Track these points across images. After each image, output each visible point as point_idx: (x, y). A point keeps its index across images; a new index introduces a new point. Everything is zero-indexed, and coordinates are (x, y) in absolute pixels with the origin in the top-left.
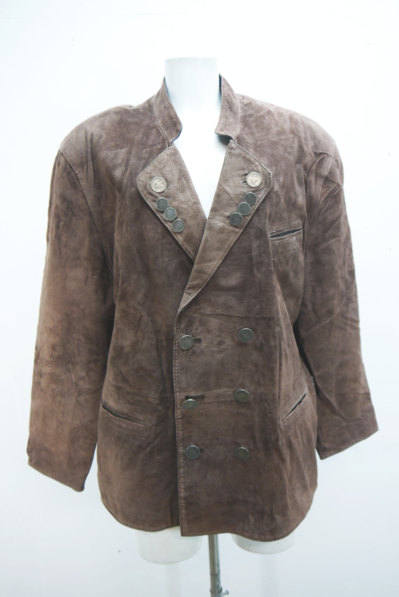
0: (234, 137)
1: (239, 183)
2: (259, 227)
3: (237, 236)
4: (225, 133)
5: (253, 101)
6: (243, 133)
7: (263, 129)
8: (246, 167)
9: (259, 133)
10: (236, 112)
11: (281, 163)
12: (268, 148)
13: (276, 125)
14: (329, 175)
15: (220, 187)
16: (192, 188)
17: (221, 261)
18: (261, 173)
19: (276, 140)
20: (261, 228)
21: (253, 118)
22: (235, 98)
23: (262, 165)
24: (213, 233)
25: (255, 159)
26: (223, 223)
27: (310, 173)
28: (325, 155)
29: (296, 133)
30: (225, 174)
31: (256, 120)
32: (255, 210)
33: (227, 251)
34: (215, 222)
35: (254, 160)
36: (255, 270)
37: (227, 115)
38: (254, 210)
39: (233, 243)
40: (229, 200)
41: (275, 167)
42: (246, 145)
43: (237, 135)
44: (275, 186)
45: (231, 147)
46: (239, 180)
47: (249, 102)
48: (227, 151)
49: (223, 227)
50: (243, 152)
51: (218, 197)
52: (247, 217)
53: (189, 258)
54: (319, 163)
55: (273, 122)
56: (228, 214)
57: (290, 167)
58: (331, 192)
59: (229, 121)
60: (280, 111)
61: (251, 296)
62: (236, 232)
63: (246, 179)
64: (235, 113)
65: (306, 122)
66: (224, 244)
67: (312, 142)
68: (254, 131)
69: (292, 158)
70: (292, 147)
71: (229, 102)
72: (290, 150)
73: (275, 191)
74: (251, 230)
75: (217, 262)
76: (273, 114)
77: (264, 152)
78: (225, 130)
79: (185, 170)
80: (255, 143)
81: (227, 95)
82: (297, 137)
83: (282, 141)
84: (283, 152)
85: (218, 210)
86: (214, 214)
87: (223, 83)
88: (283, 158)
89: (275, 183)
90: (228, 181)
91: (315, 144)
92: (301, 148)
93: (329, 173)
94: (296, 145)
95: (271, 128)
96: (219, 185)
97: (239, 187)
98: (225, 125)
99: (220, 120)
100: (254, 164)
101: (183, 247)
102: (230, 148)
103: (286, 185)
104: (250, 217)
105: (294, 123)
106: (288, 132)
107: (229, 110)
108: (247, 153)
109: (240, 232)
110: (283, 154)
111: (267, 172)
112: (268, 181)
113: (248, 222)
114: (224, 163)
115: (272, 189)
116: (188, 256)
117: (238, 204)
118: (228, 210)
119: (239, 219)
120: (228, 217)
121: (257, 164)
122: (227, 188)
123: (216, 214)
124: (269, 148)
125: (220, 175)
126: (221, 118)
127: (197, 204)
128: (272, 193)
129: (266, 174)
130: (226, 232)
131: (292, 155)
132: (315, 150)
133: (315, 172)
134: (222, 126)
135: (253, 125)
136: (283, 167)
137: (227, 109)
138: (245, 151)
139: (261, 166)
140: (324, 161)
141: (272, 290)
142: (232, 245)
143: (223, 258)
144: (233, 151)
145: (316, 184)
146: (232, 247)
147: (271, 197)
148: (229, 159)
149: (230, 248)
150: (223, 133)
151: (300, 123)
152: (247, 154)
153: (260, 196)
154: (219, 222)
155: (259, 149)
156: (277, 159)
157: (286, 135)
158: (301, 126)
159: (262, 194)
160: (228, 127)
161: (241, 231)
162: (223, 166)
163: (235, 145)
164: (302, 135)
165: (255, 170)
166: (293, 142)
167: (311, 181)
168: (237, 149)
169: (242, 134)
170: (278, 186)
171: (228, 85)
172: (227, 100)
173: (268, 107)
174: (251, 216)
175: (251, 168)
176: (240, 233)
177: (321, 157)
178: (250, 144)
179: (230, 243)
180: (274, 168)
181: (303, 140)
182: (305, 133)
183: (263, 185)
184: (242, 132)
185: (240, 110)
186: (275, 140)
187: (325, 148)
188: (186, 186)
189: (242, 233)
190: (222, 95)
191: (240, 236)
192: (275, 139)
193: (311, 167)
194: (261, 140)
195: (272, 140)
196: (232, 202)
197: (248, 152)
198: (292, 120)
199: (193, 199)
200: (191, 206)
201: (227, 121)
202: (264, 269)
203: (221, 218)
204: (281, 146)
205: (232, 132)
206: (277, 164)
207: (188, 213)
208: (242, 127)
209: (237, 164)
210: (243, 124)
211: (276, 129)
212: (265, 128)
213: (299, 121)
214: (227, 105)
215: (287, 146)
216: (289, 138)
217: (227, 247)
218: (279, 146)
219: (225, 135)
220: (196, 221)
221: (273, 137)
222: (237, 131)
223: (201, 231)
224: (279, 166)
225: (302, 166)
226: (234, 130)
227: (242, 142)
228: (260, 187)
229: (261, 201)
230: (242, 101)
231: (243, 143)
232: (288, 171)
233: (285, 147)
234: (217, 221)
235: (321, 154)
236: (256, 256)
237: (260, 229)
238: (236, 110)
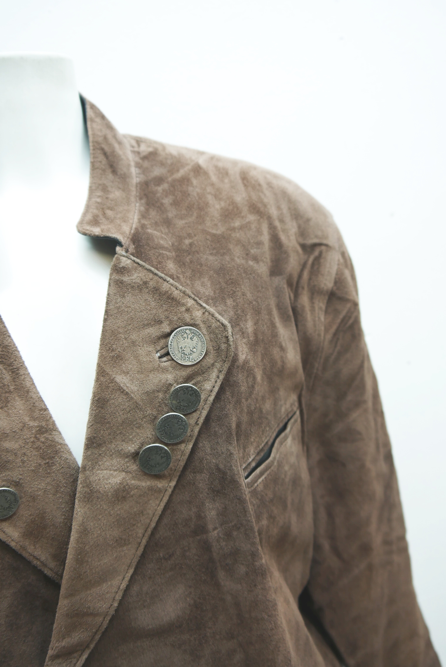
0: (126, 238)
1: (152, 360)
2: (217, 465)
3: (164, 498)
4: (102, 231)
5: (160, 148)
6: (146, 223)
7: (190, 208)
8: (162, 317)
9: (182, 218)
10: (125, 174)
11: (243, 287)
12: (208, 252)
13: (217, 196)
14: (335, 288)
15: (102, 379)
16: (28, 392)
17: (131, 571)
18: (202, 325)
19: (223, 232)
20: (221, 466)
21: (165, 186)
22: (120, 143)
23: (201, 306)
24: (99, 506)
25: (184, 293)
26: (124, 473)
27: (300, 289)
28: (323, 248)
29: (262, 209)
30: (112, 342)
31: (172, 189)
32: (200, 424)
33: (144, 542)
34: (101, 476)
35: (182, 294)
36: (221, 575)
37: (105, 182)
38: (198, 424)
39: (156, 518)
40: (130, 411)
41: (232, 300)
42: (157, 254)
43: (132, 232)
44: (240, 349)
45: (121, 266)
46: (149, 353)
47: (151, 149)
48: (110, 279)
49: (125, 484)
50: (151, 276)
51: (102, 408)
52: (183, 445)
53: (46, 577)
54: (313, 265)
55: (208, 191)
56: (131, 448)
57: (263, 290)
58: (343, 320)
59: (111, 196)
60: (220, 165)
61: (218, 637)
62: (159, 491)
63: (167, 346)
64: (124, 178)
65: (275, 182)
66: (134, 525)
67: (295, 224)
68: (170, 215)
69: (263, 269)
70: (259, 244)
71: (108, 154)
72: (255, 250)
73: (242, 364)
74: (198, 477)
75: (120, 578)
76: (206, 173)
77: (201, 265)
78: (103, 220)
79: (7, 343)
80: (176, 244)
81: (100, 139)
82: (265, 217)
83: (235, 232)
84: (243, 258)
85: (105, 443)
86: (96, 454)
87: (89, 112)
88: (245, 272)
89: (239, 343)
90: (122, 359)
91: (299, 227)
92: (275, 240)
93: (336, 283)
94: (265, 238)
95: (207, 204)
96: (101, 372)
97: (153, 370)
98: (103, 209)
99: (90, 198)
100: (183, 305)
101: (24, 554)
102: (116, 269)
103: (260, 337)
104: (190, 446)
105: (254, 187)
106: (245, 210)
107: (109, 171)
108: (161, 278)
109: (170, 487)
110: (243, 262)
111: (218, 323)
112: (223, 346)
113: (186, 457)
114: (106, 312)
115: (235, 359)
116: (40, 572)
117: (156, 418)
118: (131, 437)
119: (162, 457)
120: (135, 455)
121: (189, 305)
122: (121, 379)
123: (100, 454)
124: (211, 254)
125: (101, 345)
126: (91, 191)
127: (46, 431)
128: (235, 371)
129: (216, 328)
130: (134, 494)
131: (262, 261)
132: (301, 241)
133: (309, 284)
134: (95, 211)
135: (167, 201)
136: (249, 295)
137: (104, 171)
138: (156, 274)
139: (199, 308)
140: (322, 261)
141: (269, 616)
142: (153, 525)
143: (136, 563)
144: (126, 279)
145: (313, 309)
146: (155, 528)
147: (233, 380)
148: (119, 300)
149: (149, 532)
150: (97, 231)
151: (265, 186)
152: (161, 280)
153: (208, 386)
154: (112, 472)
155: (188, 260)
156: (232, 277)
157: (243, 217)
158: (268, 193)
159: (213, 380)
160: (109, 213)
161: (173, 484)
162: (105, 320)
163: (129, 261)
164: (274, 212)
165: (188, 320)
166: (259, 231)
167: (303, 307)
168: (136, 269)
169: (143, 226)
170: (244, 346)
171: (103, 117)
172: (102, 149)
173: (194, 158)
174: (193, 441)
175: (175, 318)
176: (170, 490)
177: (316, 253)
178: (166, 249)
179: (148, 521)
180: (229, 302)
181: (277, 223)
182: (279, 208)
183: (211, 356)
184: (144, 221)
185: (134, 171)
186: (220, 233)
187: (319, 233)
188: (12, 388)
189: (175, 487)
190: (91, 139)
191: (171, 496)
192: (220, 230)
193: (300, 276)
194: (189, 236)
195: (214, 232)
196: (140, 414)
197: (163, 275)
198: (248, 182)
199: (35, 420)
200: (32, 440)
201: (107, 198)
202: (242, 569)
203: (116, 462)
204: (237, 245)
205: (120, 225)
206: (235, 292)
207: (23, 462)
208: (142, 208)
209: (141, 312)
210: (143, 201)
211: (218, 207)
212: (195, 206)
213: (262, 182)
214: (104, 161)
215: (249, 242)
216: (249, 223)
217: (140, 531)
218: (231, 246)
219: (103, 237)
220: (49, 480)
221: (216, 225)
222: (131, 221)
223: (67, 503)
224: (240, 294)
225: (285, 281)
226: (125, 220)
227: (146, 247)
228: (204, 364)
229: (212, 398)
230: (136, 149)
231: (150, 250)
232: (259, 300)
233: (243, 245)
234: (105, 472)
235: (315, 246)
236: (218, 541)
237: (218, 469)
238: (125, 170)
